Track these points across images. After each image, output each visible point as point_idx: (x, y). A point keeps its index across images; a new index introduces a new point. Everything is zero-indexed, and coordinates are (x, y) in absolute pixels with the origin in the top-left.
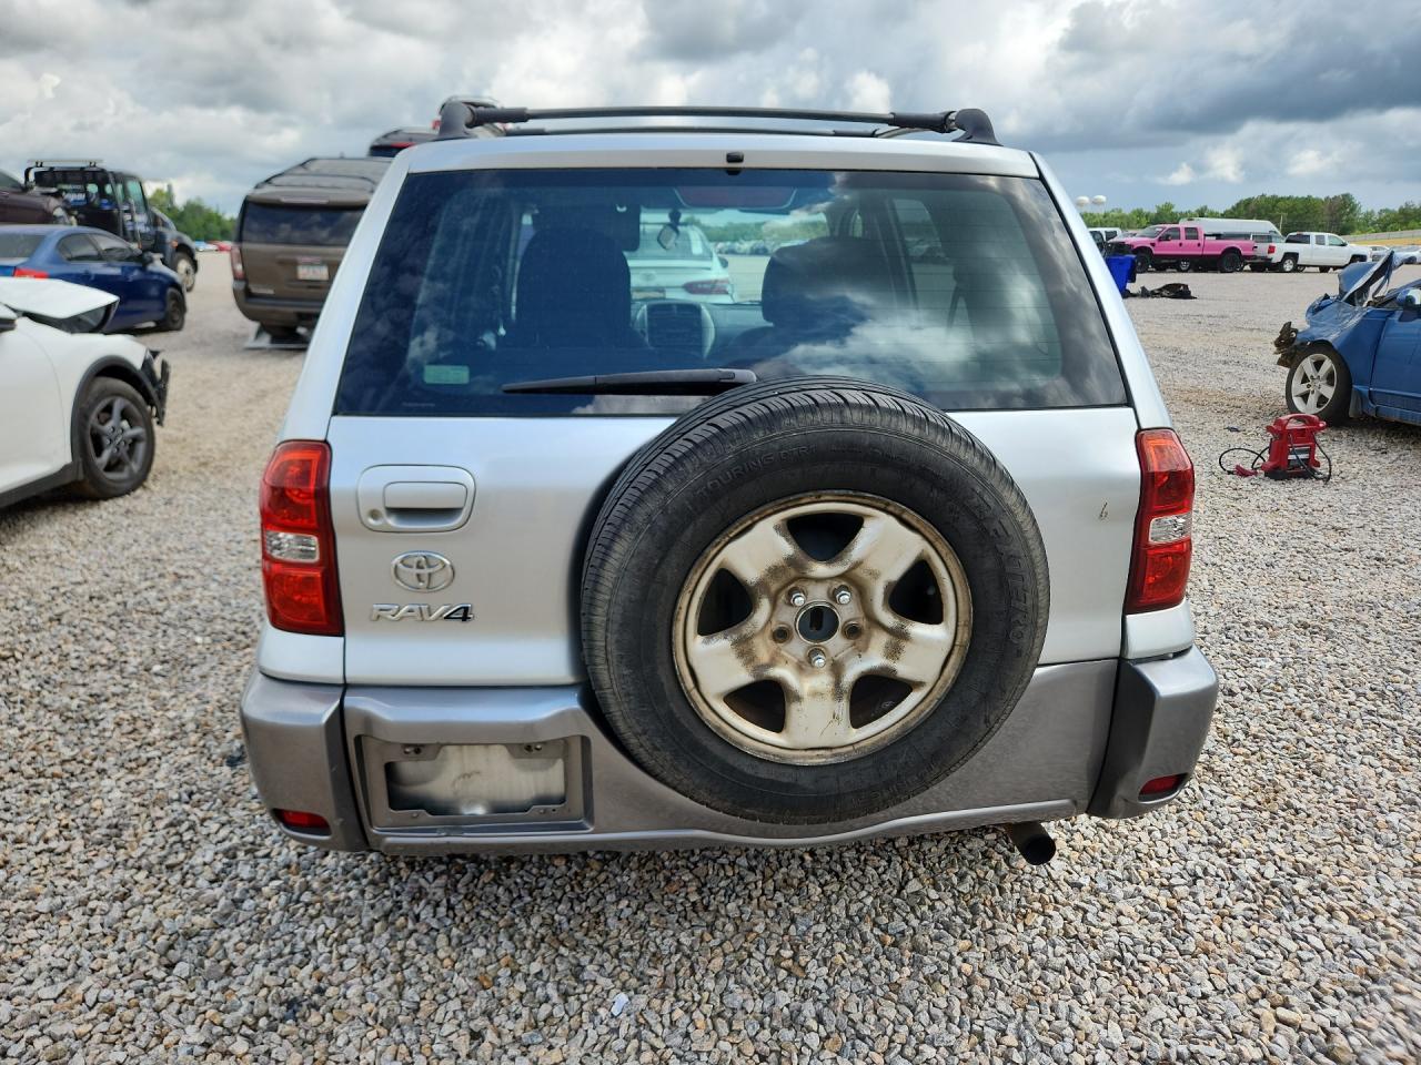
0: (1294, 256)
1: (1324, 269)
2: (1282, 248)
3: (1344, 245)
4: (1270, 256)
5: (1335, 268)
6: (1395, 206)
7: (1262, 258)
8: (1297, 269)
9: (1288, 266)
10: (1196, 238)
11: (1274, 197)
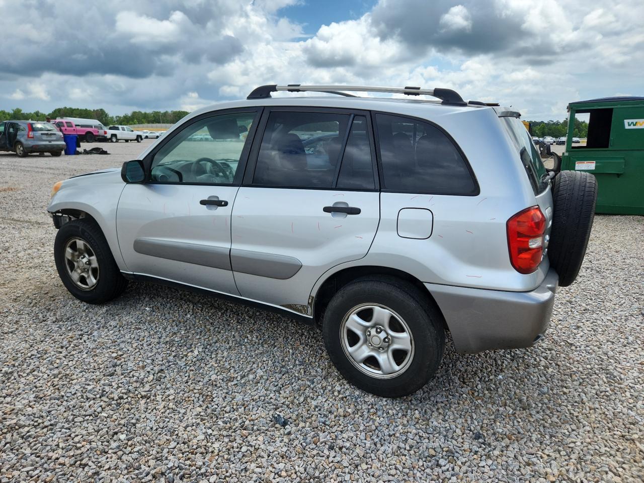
0: (114, 135)
1: (127, 141)
2: (110, 132)
3: (132, 131)
4: (106, 135)
5: (131, 140)
6: (122, 115)
7: (102, 136)
8: (117, 141)
9: (114, 140)
10: (72, 127)
11: (70, 108)
